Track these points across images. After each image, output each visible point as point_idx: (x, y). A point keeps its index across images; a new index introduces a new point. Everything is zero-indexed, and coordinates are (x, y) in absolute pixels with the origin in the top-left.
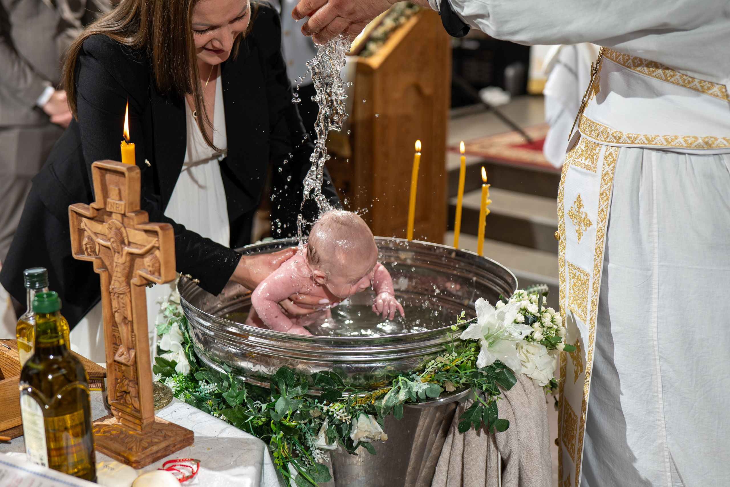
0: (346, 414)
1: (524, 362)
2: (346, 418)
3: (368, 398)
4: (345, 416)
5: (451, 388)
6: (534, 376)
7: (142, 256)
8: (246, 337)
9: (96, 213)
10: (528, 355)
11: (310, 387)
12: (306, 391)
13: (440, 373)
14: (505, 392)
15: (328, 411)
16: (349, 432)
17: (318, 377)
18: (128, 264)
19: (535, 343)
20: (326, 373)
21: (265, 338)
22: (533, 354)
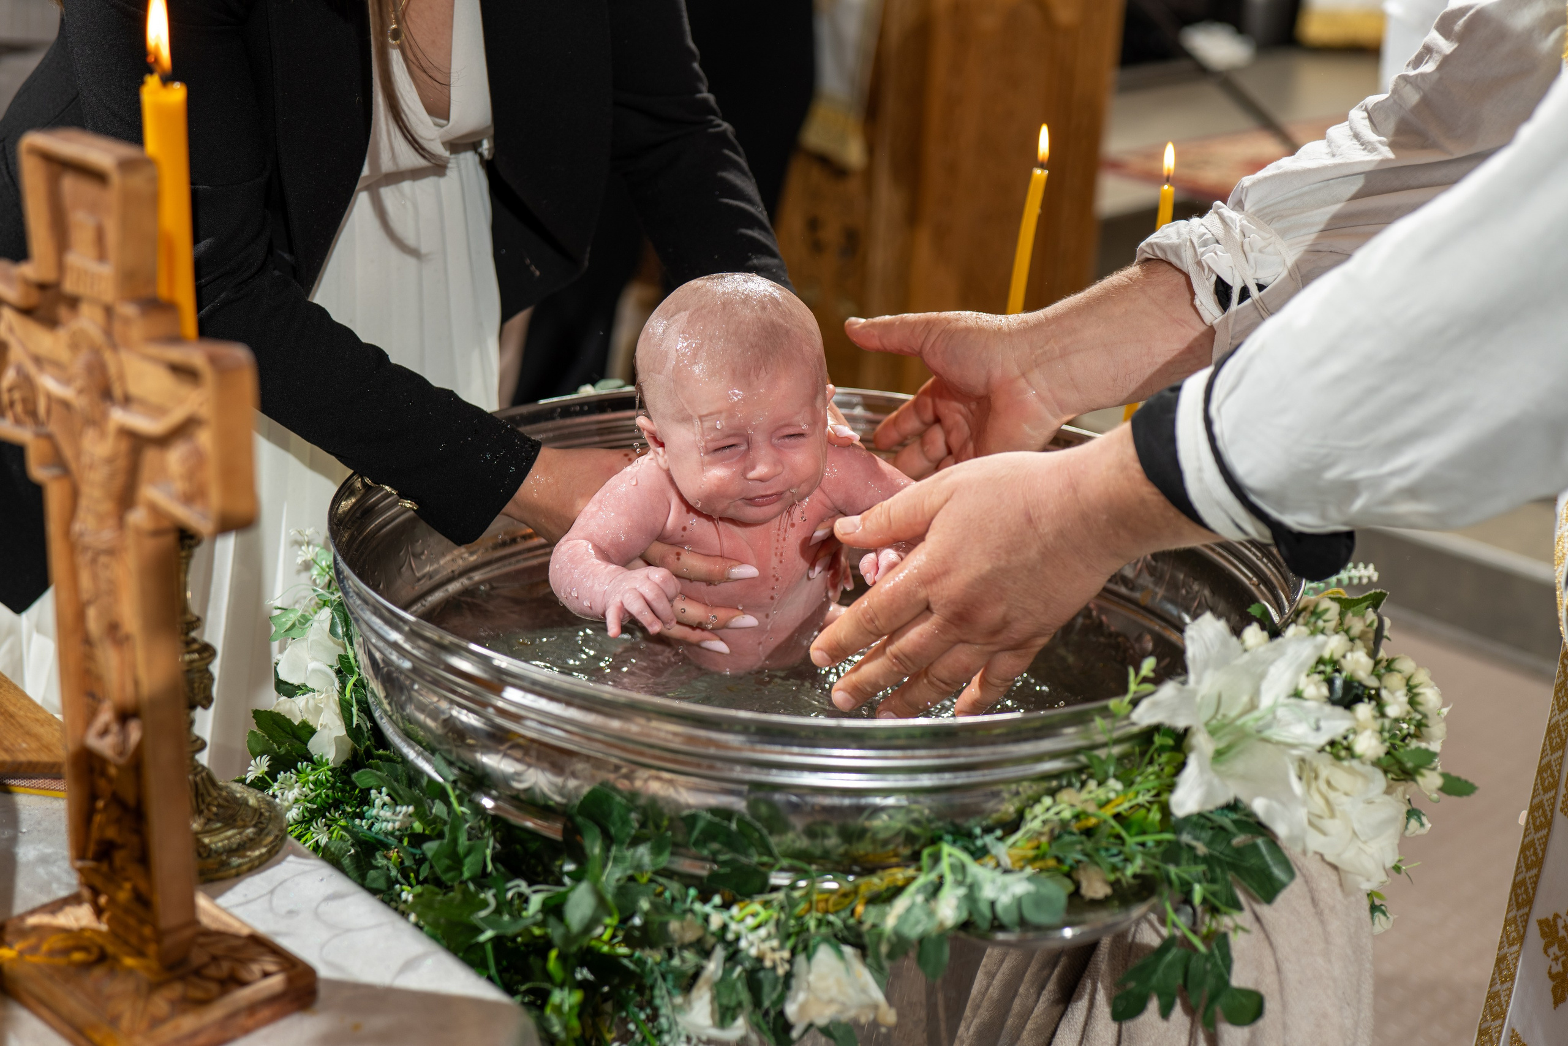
0: (775, 943)
1: (1320, 817)
2: (776, 956)
3: (845, 895)
4: (773, 950)
5: (1096, 887)
6: (1347, 857)
7: (163, 441)
8: (498, 690)
9: (34, 298)
10: (1332, 795)
11: (677, 849)
12: (664, 860)
13: (1067, 838)
14: (1258, 908)
15: (725, 927)
16: (782, 999)
17: (701, 825)
18: (122, 463)
19: (1355, 763)
20: (726, 814)
21: (551, 699)
22: (1346, 794)
